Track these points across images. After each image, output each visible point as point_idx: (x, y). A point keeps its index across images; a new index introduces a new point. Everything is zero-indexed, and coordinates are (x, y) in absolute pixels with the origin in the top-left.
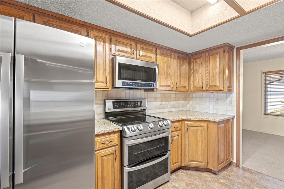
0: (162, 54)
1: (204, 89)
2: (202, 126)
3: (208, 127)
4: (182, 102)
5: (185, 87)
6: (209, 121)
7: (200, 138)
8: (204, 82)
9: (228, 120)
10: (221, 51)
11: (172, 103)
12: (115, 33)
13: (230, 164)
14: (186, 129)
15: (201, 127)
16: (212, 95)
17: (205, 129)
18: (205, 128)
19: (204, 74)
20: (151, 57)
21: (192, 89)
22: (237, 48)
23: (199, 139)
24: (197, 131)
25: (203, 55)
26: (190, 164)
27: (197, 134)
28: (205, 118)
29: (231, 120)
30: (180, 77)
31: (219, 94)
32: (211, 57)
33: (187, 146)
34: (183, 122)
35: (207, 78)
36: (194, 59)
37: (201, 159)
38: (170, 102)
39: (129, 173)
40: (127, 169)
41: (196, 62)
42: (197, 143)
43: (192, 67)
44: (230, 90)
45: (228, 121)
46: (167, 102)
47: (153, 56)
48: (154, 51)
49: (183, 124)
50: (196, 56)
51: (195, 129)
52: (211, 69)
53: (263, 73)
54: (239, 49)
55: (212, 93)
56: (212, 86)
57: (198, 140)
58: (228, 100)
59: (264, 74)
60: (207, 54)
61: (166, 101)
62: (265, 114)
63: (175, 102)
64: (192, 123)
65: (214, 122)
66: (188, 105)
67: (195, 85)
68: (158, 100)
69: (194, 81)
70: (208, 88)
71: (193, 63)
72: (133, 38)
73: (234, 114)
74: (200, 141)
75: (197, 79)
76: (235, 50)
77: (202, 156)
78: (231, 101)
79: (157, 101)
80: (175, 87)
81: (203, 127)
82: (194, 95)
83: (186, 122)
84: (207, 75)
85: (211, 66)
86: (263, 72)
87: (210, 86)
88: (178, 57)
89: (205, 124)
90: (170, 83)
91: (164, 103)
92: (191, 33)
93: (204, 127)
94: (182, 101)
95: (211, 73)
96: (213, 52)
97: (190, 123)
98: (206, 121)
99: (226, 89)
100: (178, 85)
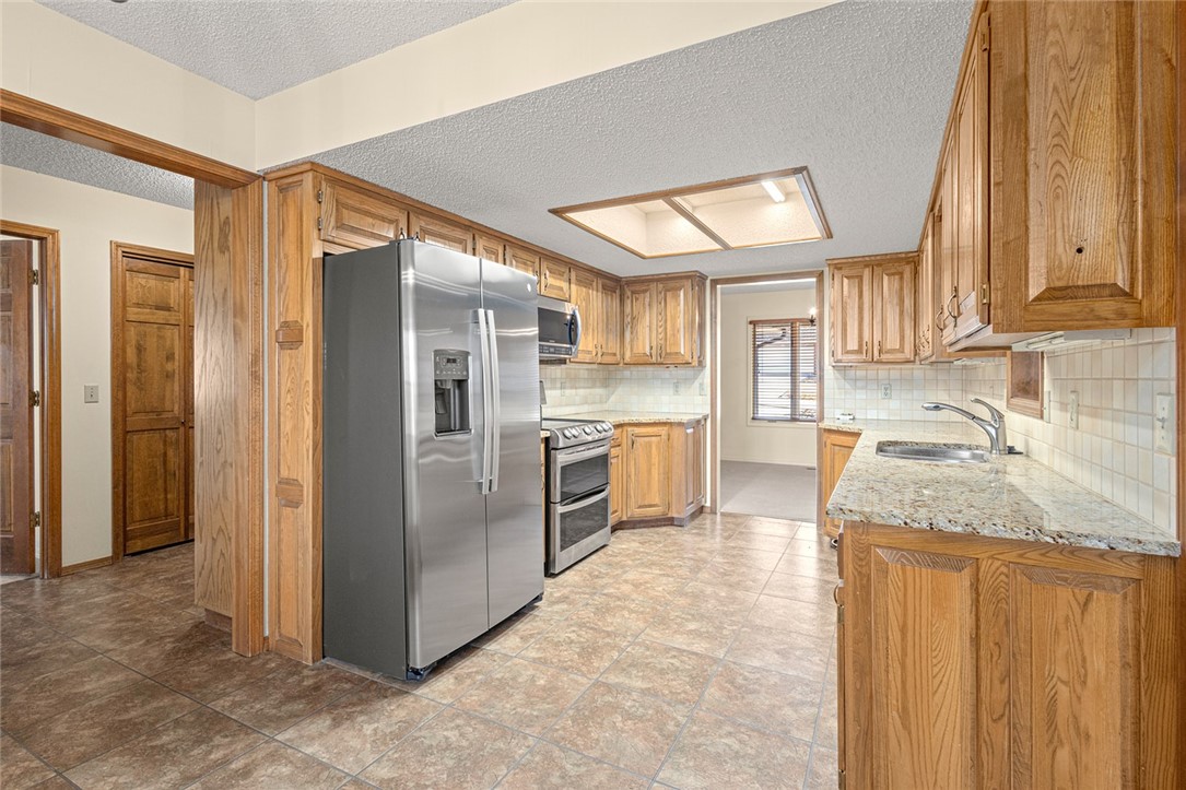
0: (580, 282)
1: (654, 360)
2: (659, 434)
3: (669, 435)
4: (599, 391)
5: (615, 354)
6: (671, 424)
7: (655, 460)
8: (654, 344)
9: (698, 422)
10: (688, 284)
11: (582, 392)
12: (510, 239)
13: (701, 510)
14: (630, 443)
15: (656, 437)
16: (665, 373)
17: (663, 439)
18: (664, 437)
19: (654, 327)
20: (561, 289)
21: (627, 359)
22: (712, 280)
24: (650, 444)
25: (653, 286)
26: (638, 513)
27: (650, 452)
28: (663, 418)
29: (703, 422)
30: (607, 333)
31: (681, 372)
32: (669, 294)
33: (633, 477)
34: (625, 428)
35: (660, 337)
36: (633, 293)
37: (657, 501)
38: (578, 391)
39: (561, 514)
40: (560, 509)
41: (637, 299)
42: (651, 469)
43: (628, 310)
44: (701, 364)
45: (698, 424)
46: (574, 391)
47: (565, 285)
48: (566, 276)
49: (625, 432)
50: (637, 288)
51: (646, 442)
52: (669, 318)
53: (751, 323)
54: (715, 282)
55: (668, 369)
56: (670, 354)
57: (652, 464)
58: (697, 384)
59: (752, 326)
60: (660, 286)
61: (571, 388)
62: (753, 419)
63: (588, 391)
64: (643, 430)
65: (680, 424)
66: (612, 399)
67: (635, 351)
68: (558, 385)
69: (632, 341)
70: (663, 357)
71: (629, 302)
72: (536, 249)
73: (707, 411)
74: (655, 464)
75: (641, 338)
76: (708, 282)
77: (659, 495)
78: (701, 385)
79: (555, 388)
80: (599, 355)
81: (660, 437)
82: (627, 373)
83: (630, 429)
84: (660, 330)
85: (668, 314)
86: (749, 320)
87: (667, 354)
88: (604, 287)
89: (663, 429)
90: (591, 345)
91: (568, 392)
92: (647, 254)
93: (662, 436)
94: (599, 387)
95: (668, 327)
96: (671, 284)
97: (637, 430)
98: (665, 424)
99: (695, 363)
100: (604, 350)
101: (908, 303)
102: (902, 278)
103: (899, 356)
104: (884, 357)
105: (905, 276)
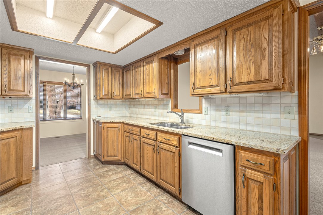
2: (16, 136)
3: (21, 135)
7: (13, 152)
10: (27, 54)
15: (13, 138)
17: (18, 138)
22: (36, 57)
23: (11, 152)
24: (9, 143)
27: (9, 148)
31: (14, 101)
32: (12, 57)
35: (5, 80)
37: (14, 175)
42: (10, 158)
51: (7, 142)
52: (12, 70)
55: (4, 99)
56: (13, 90)
57: (11, 154)
58: (26, 106)
60: (5, 51)
64: (3, 136)
65: (29, 128)
70: (8, 92)
74: (12, 155)
77: (15, 171)
81: (16, 138)
84: (4, 76)
85: (12, 67)
89: (18, 133)
93: (18, 137)
98: (20, 129)
101: (121, 81)
102: (119, 73)
103: (118, 97)
104: (115, 97)
105: (120, 73)
